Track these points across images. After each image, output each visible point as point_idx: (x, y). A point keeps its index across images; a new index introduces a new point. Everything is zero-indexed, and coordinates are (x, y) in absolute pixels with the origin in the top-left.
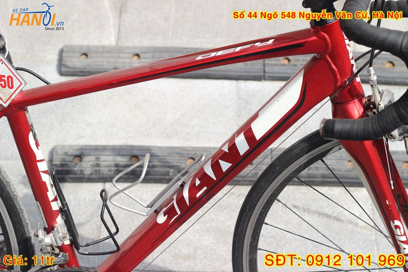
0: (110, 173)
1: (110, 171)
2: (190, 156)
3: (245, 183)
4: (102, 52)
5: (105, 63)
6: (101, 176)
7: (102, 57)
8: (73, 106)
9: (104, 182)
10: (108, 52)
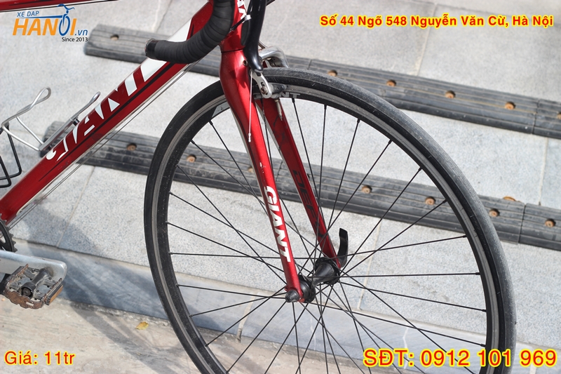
0: (102, 157)
1: (102, 154)
2: (191, 153)
3: (243, 191)
4: (135, 36)
5: (134, 48)
6: (92, 158)
7: (133, 41)
8: (88, 87)
9: (94, 166)
10: (140, 37)
